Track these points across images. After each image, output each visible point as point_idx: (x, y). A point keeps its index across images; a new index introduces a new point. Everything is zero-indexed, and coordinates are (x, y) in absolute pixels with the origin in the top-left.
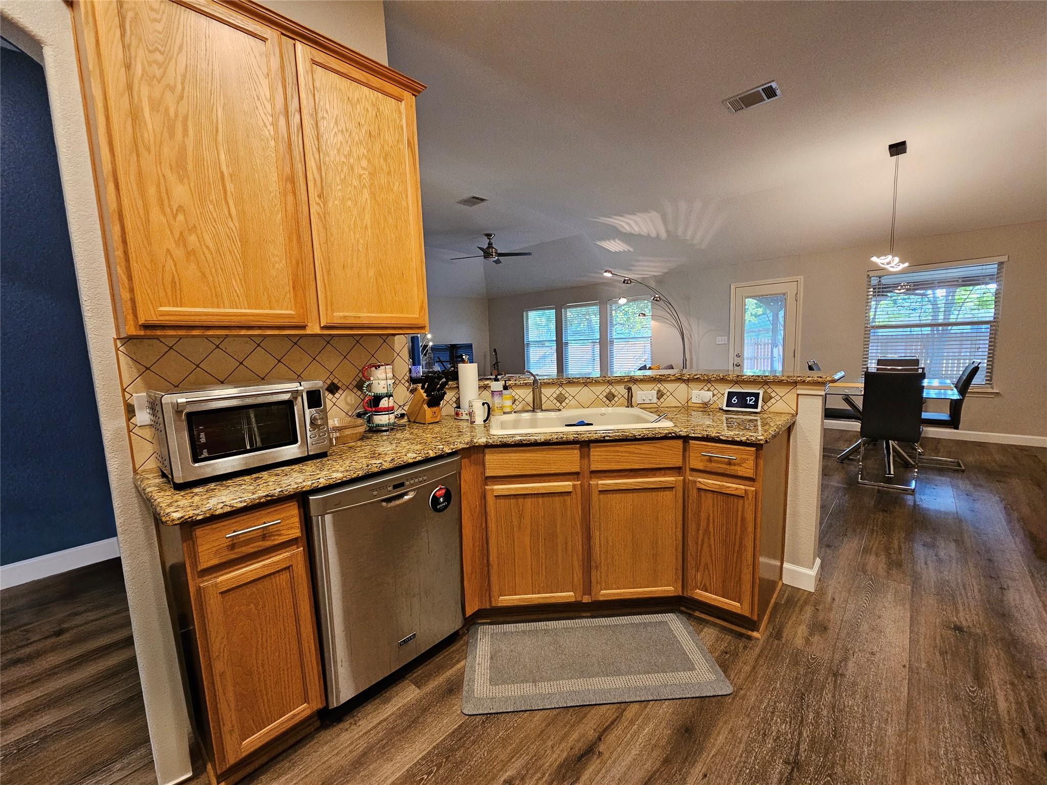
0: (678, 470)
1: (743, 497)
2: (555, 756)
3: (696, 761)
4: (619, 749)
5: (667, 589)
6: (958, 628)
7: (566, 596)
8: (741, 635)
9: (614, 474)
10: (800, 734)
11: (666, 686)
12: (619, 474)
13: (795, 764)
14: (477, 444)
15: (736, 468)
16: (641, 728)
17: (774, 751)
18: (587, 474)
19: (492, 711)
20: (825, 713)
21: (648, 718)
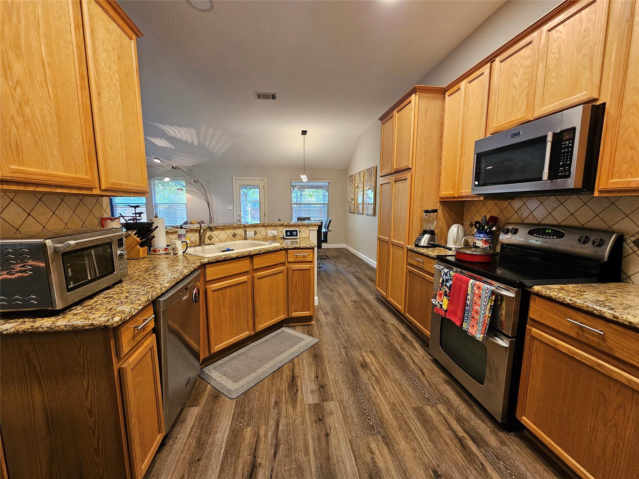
0: (283, 264)
1: (309, 269)
2: (284, 386)
3: (324, 361)
4: (302, 371)
5: (282, 317)
6: (354, 301)
7: (245, 334)
8: (308, 325)
9: (262, 269)
10: (341, 341)
11: (300, 348)
12: (263, 269)
13: (345, 347)
14: (203, 263)
15: (306, 258)
16: (303, 363)
17: (339, 348)
18: (251, 271)
19: (246, 390)
20: (343, 333)
21: (302, 360)
